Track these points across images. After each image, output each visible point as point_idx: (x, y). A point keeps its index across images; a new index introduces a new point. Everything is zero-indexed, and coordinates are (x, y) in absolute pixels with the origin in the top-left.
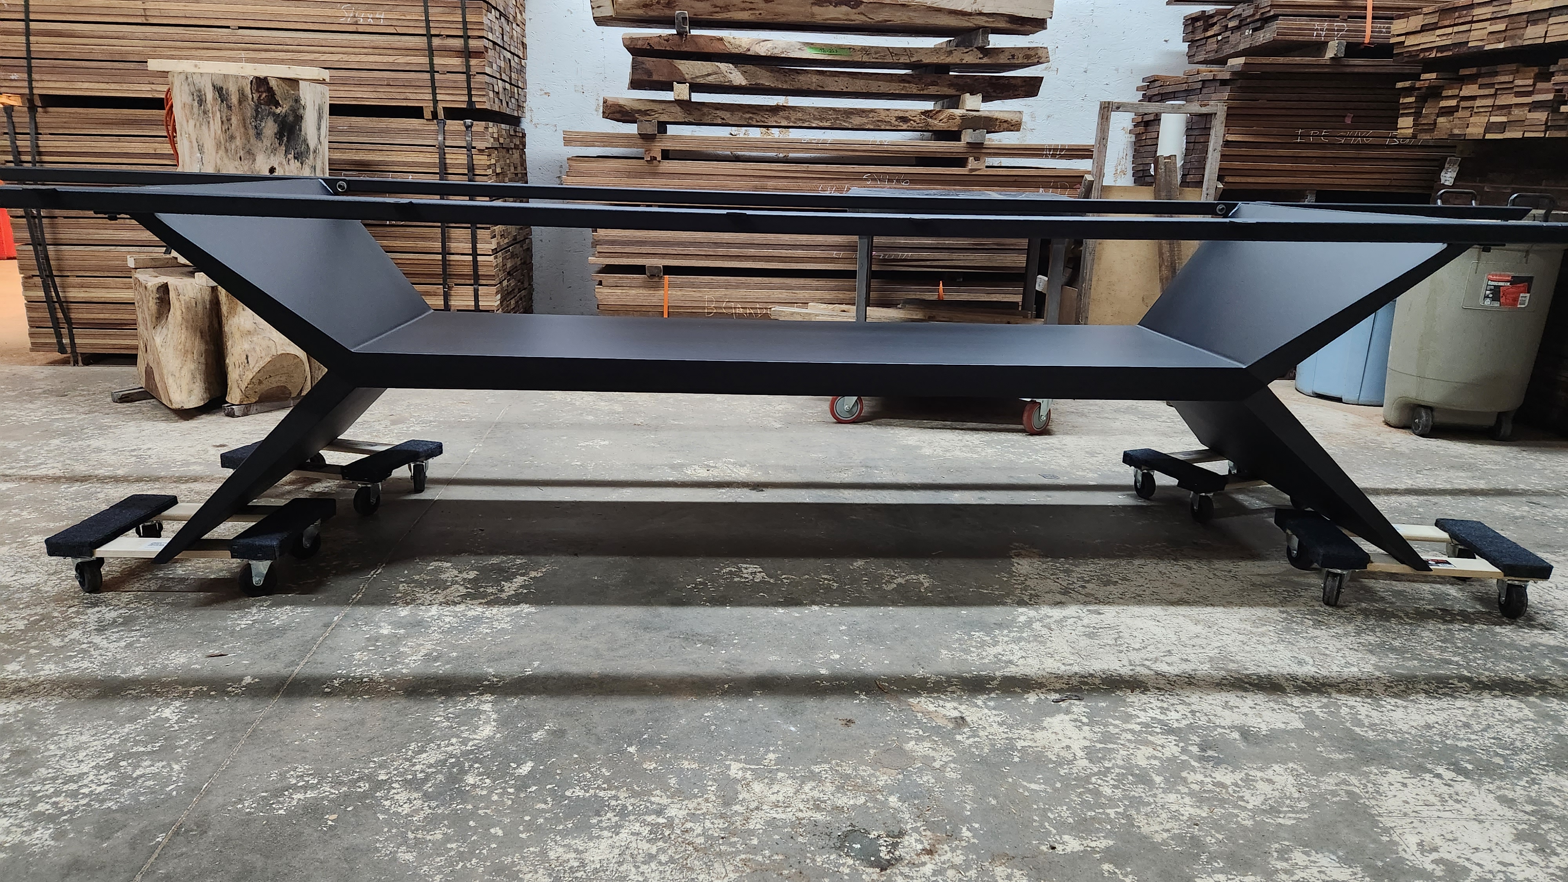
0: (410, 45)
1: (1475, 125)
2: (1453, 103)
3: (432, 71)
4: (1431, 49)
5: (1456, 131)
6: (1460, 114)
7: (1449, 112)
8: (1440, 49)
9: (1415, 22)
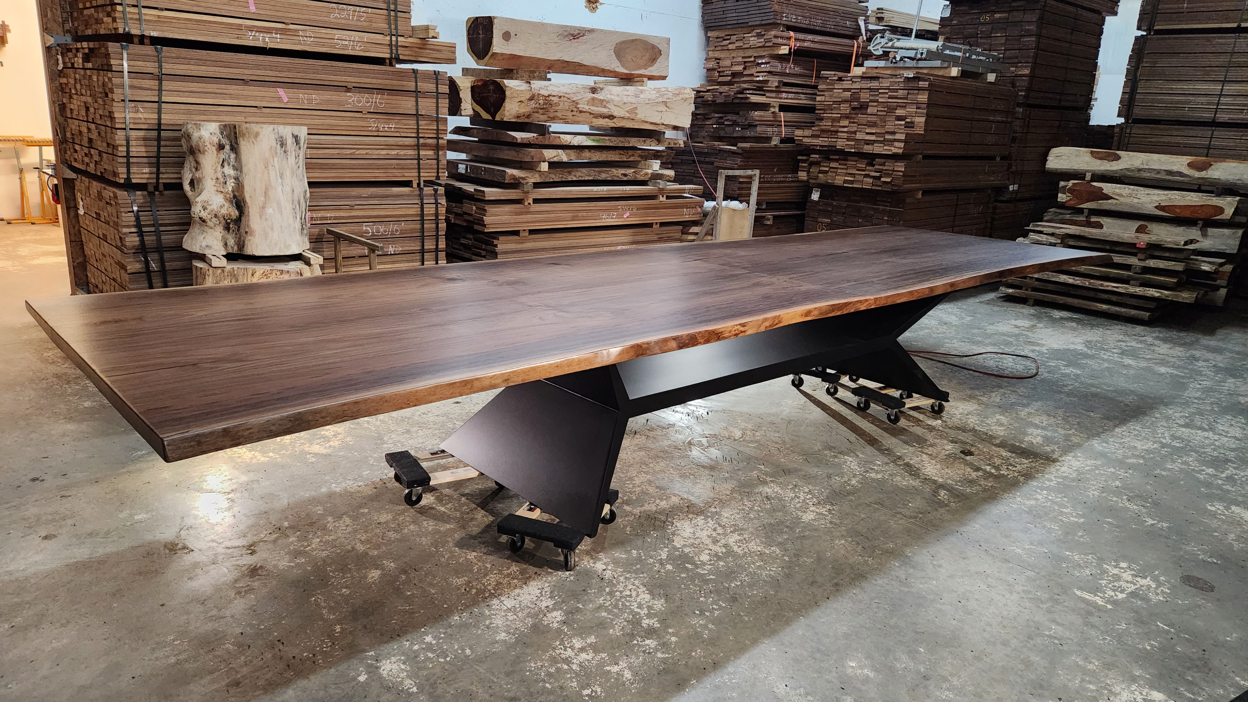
0: (407, 143)
1: (838, 180)
2: (827, 169)
3: (419, 159)
4: (817, 145)
5: (829, 181)
6: (830, 174)
7: (825, 172)
8: (821, 146)
9: (807, 132)
